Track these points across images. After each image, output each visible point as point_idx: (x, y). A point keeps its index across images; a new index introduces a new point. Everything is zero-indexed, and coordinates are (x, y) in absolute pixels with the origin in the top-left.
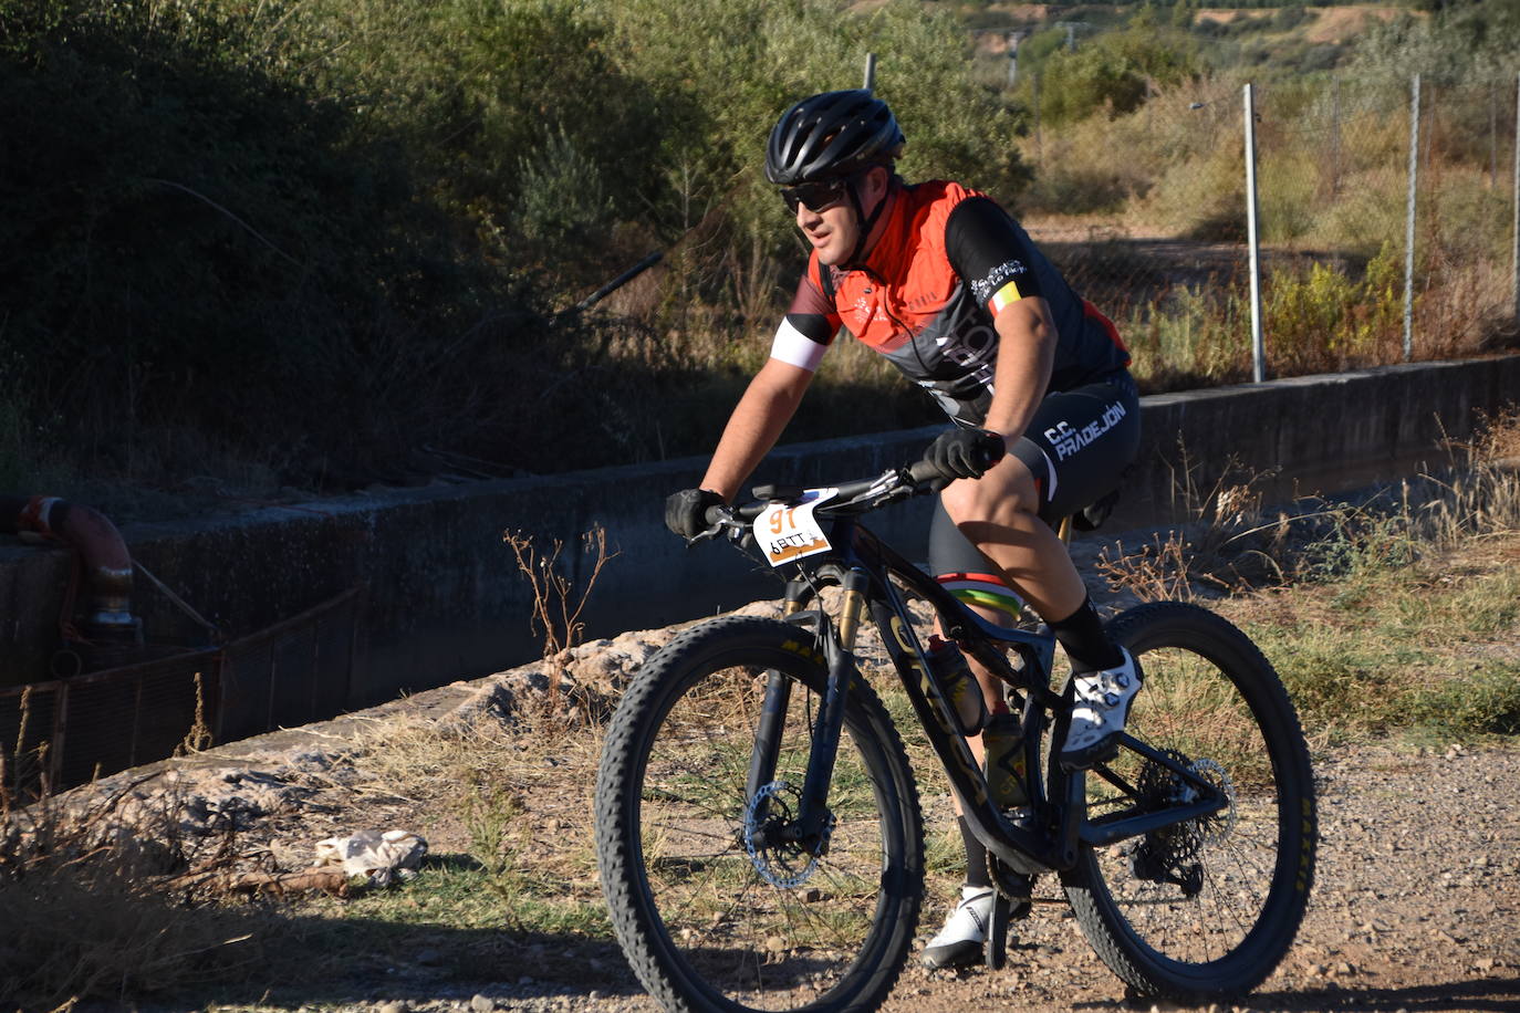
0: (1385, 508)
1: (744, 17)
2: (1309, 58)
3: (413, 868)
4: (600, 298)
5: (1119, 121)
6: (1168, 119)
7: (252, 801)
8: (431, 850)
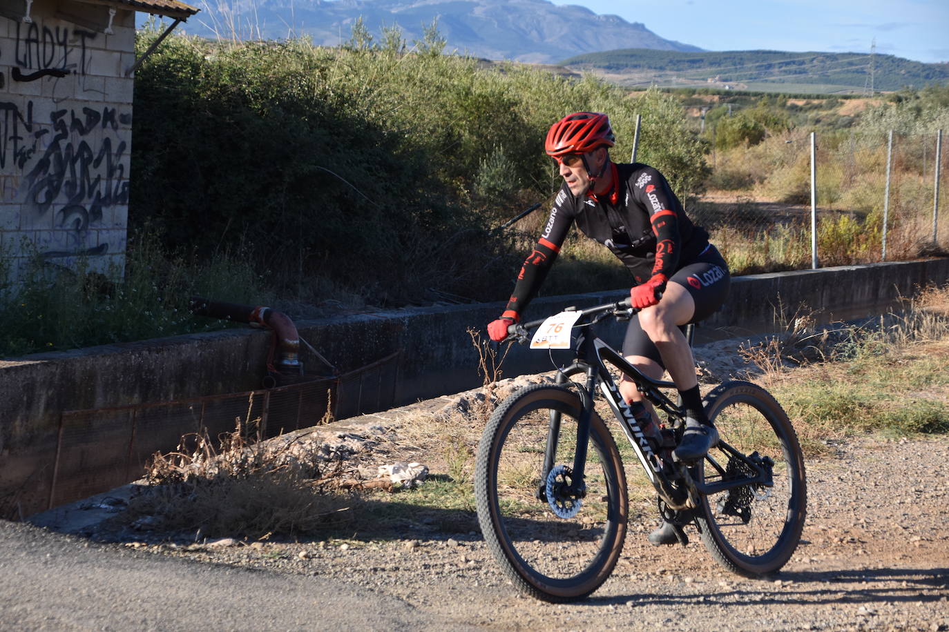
0: (873, 328)
1: (581, 98)
2: (839, 122)
3: (422, 480)
4: (512, 223)
5: (751, 149)
6: (775, 148)
7: (350, 447)
8: (430, 472)
